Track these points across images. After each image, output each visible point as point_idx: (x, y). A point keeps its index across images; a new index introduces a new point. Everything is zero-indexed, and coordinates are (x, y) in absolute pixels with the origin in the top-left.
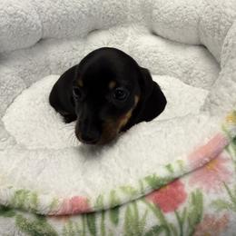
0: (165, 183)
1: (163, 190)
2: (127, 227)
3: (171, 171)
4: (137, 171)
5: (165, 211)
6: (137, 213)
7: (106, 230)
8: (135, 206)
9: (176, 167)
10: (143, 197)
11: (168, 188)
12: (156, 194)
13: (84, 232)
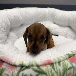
0: (72, 55)
1: (71, 57)
2: (63, 66)
3: (73, 52)
4: (63, 53)
5: (73, 63)
6: (65, 64)
7: (58, 68)
8: (65, 61)
9: (74, 52)
10: (66, 59)
11: (72, 57)
12: (70, 58)
13: (51, 69)
